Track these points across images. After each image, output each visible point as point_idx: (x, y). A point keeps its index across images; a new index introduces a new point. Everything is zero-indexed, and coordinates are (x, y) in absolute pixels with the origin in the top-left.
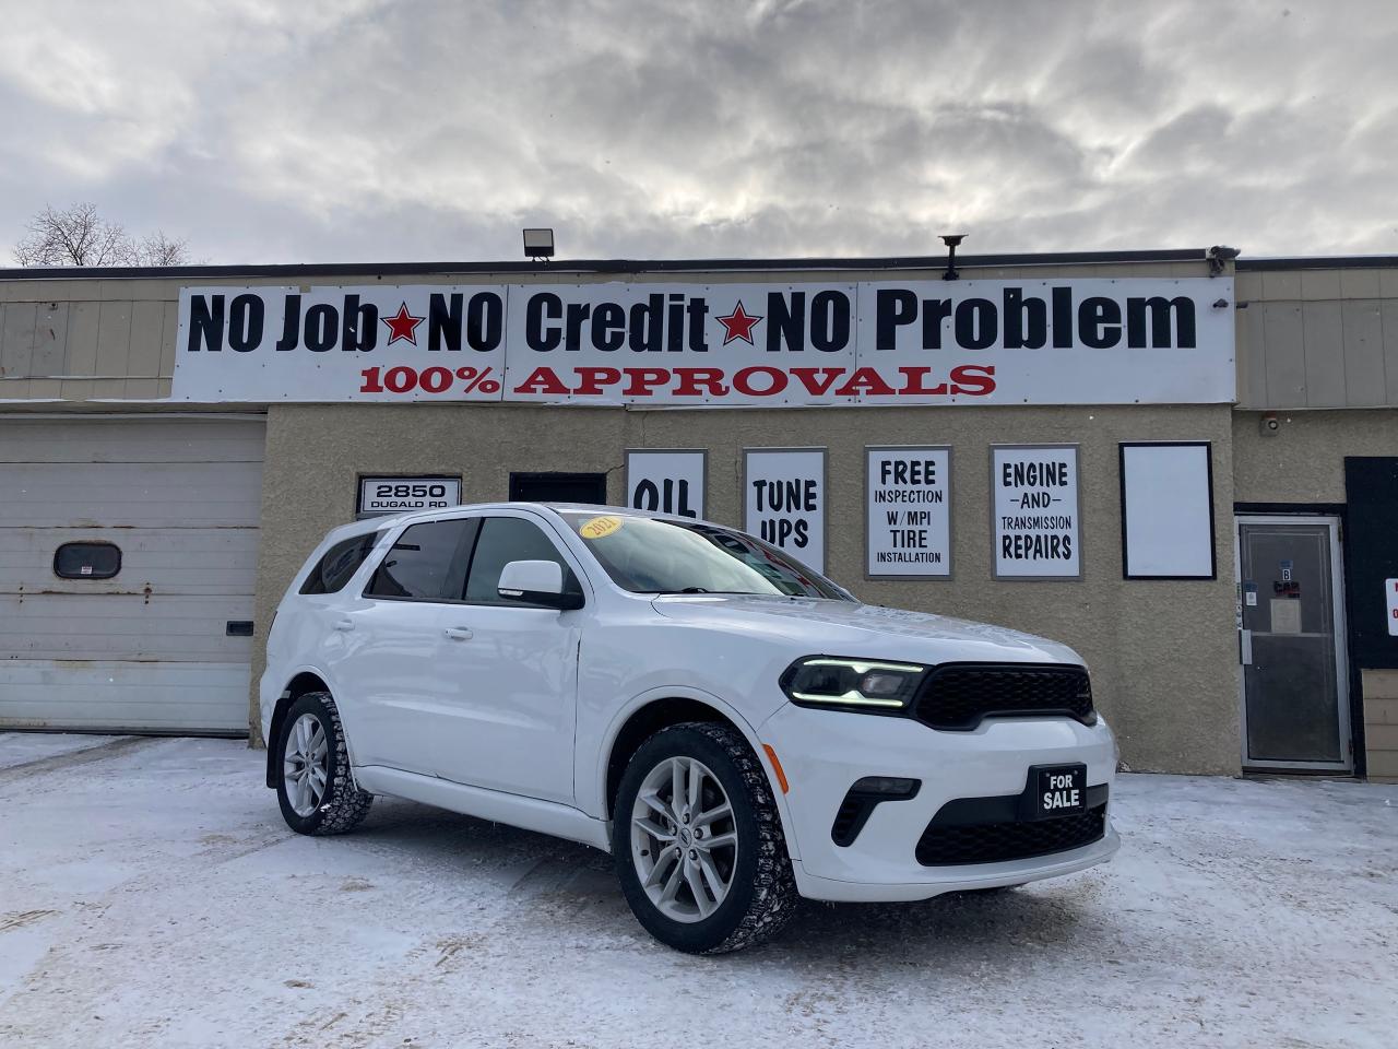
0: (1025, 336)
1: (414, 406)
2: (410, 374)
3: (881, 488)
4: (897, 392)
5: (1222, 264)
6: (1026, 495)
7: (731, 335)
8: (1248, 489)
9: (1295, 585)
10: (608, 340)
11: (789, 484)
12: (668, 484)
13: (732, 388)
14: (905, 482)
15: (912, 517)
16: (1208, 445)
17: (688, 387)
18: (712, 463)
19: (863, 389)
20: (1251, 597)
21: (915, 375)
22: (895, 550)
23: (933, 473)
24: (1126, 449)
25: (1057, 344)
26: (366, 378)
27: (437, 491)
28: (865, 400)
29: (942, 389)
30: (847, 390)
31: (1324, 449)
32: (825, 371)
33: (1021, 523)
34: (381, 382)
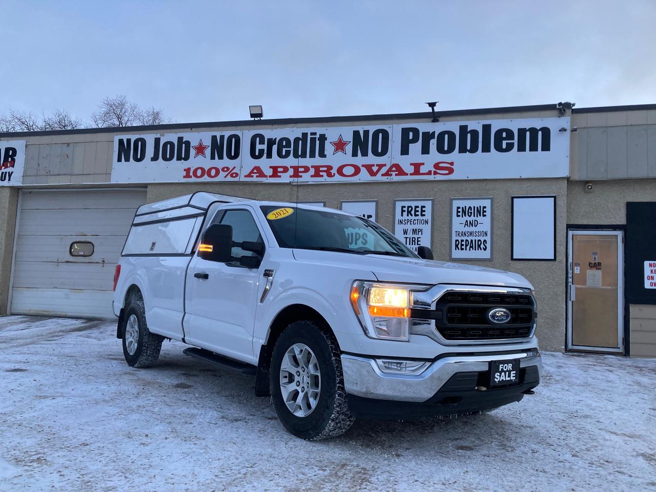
0: (469, 148)
1: (204, 183)
2: (203, 169)
3: (401, 218)
4: (409, 174)
5: (564, 111)
6: (467, 221)
7: (336, 150)
9: (599, 264)
10: (284, 154)
13: (336, 174)
14: (412, 215)
15: (414, 231)
16: (555, 197)
17: (317, 174)
19: (394, 173)
20: (577, 269)
21: (417, 166)
23: (424, 211)
24: (515, 199)
25: (483, 151)
26: (185, 172)
28: (395, 178)
29: (429, 173)
30: (387, 174)
31: (616, 198)
32: (377, 165)
33: (464, 234)
34: (191, 174)
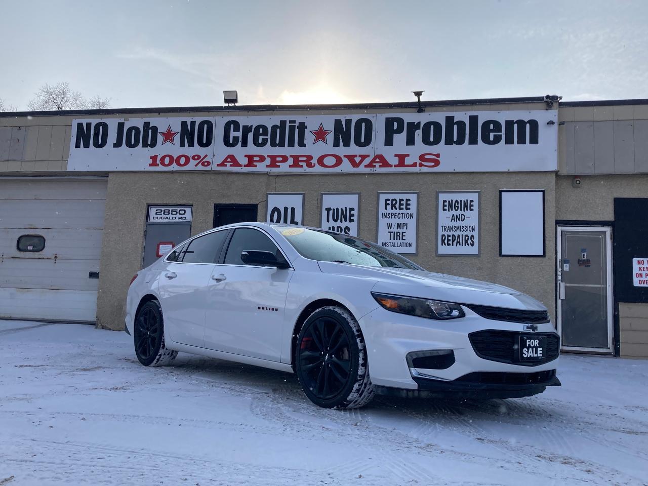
0: (455, 139)
1: (172, 172)
2: (171, 157)
3: (385, 212)
4: (393, 166)
5: (552, 104)
6: (453, 215)
7: (317, 139)
8: (565, 213)
9: (588, 261)
10: (260, 142)
11: (342, 209)
12: (286, 209)
13: (317, 164)
14: (396, 209)
15: (399, 226)
16: (543, 192)
17: (296, 164)
18: (306, 199)
19: (377, 165)
21: (402, 158)
22: (390, 241)
23: (409, 205)
24: (502, 193)
25: (470, 143)
26: (152, 160)
27: (182, 212)
28: (378, 169)
29: (414, 165)
30: (370, 165)
31: (604, 194)
32: (360, 156)
33: (450, 229)
34: (158, 162)
